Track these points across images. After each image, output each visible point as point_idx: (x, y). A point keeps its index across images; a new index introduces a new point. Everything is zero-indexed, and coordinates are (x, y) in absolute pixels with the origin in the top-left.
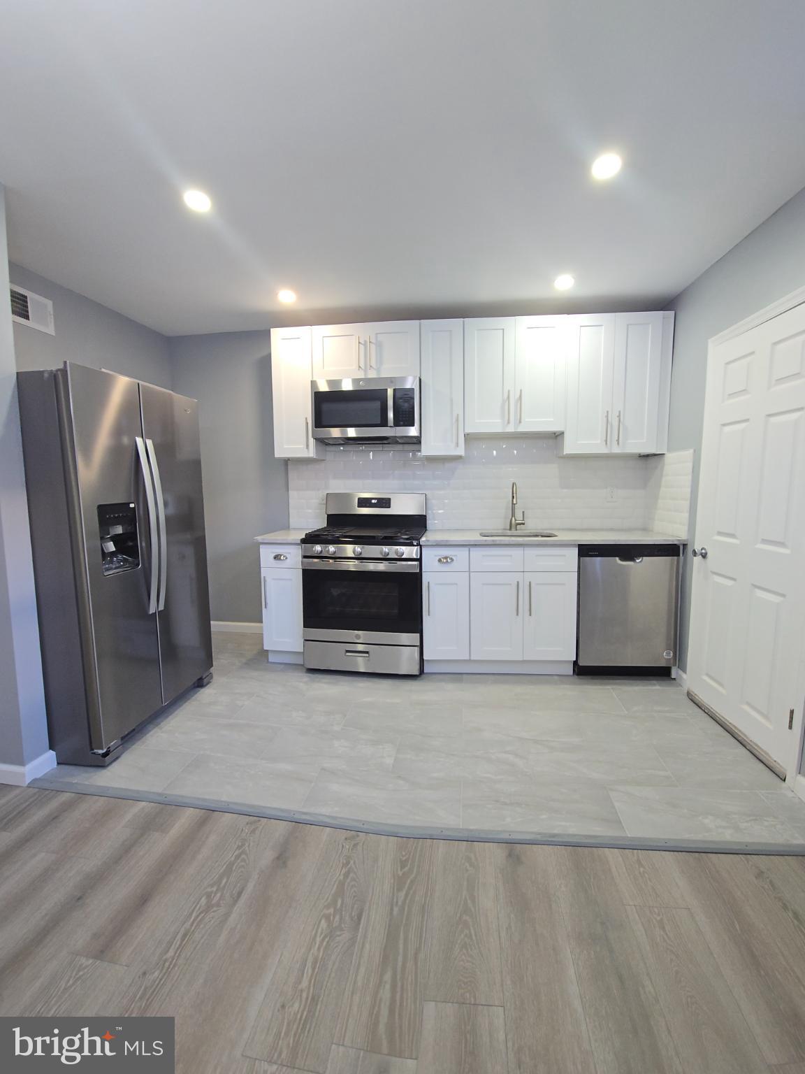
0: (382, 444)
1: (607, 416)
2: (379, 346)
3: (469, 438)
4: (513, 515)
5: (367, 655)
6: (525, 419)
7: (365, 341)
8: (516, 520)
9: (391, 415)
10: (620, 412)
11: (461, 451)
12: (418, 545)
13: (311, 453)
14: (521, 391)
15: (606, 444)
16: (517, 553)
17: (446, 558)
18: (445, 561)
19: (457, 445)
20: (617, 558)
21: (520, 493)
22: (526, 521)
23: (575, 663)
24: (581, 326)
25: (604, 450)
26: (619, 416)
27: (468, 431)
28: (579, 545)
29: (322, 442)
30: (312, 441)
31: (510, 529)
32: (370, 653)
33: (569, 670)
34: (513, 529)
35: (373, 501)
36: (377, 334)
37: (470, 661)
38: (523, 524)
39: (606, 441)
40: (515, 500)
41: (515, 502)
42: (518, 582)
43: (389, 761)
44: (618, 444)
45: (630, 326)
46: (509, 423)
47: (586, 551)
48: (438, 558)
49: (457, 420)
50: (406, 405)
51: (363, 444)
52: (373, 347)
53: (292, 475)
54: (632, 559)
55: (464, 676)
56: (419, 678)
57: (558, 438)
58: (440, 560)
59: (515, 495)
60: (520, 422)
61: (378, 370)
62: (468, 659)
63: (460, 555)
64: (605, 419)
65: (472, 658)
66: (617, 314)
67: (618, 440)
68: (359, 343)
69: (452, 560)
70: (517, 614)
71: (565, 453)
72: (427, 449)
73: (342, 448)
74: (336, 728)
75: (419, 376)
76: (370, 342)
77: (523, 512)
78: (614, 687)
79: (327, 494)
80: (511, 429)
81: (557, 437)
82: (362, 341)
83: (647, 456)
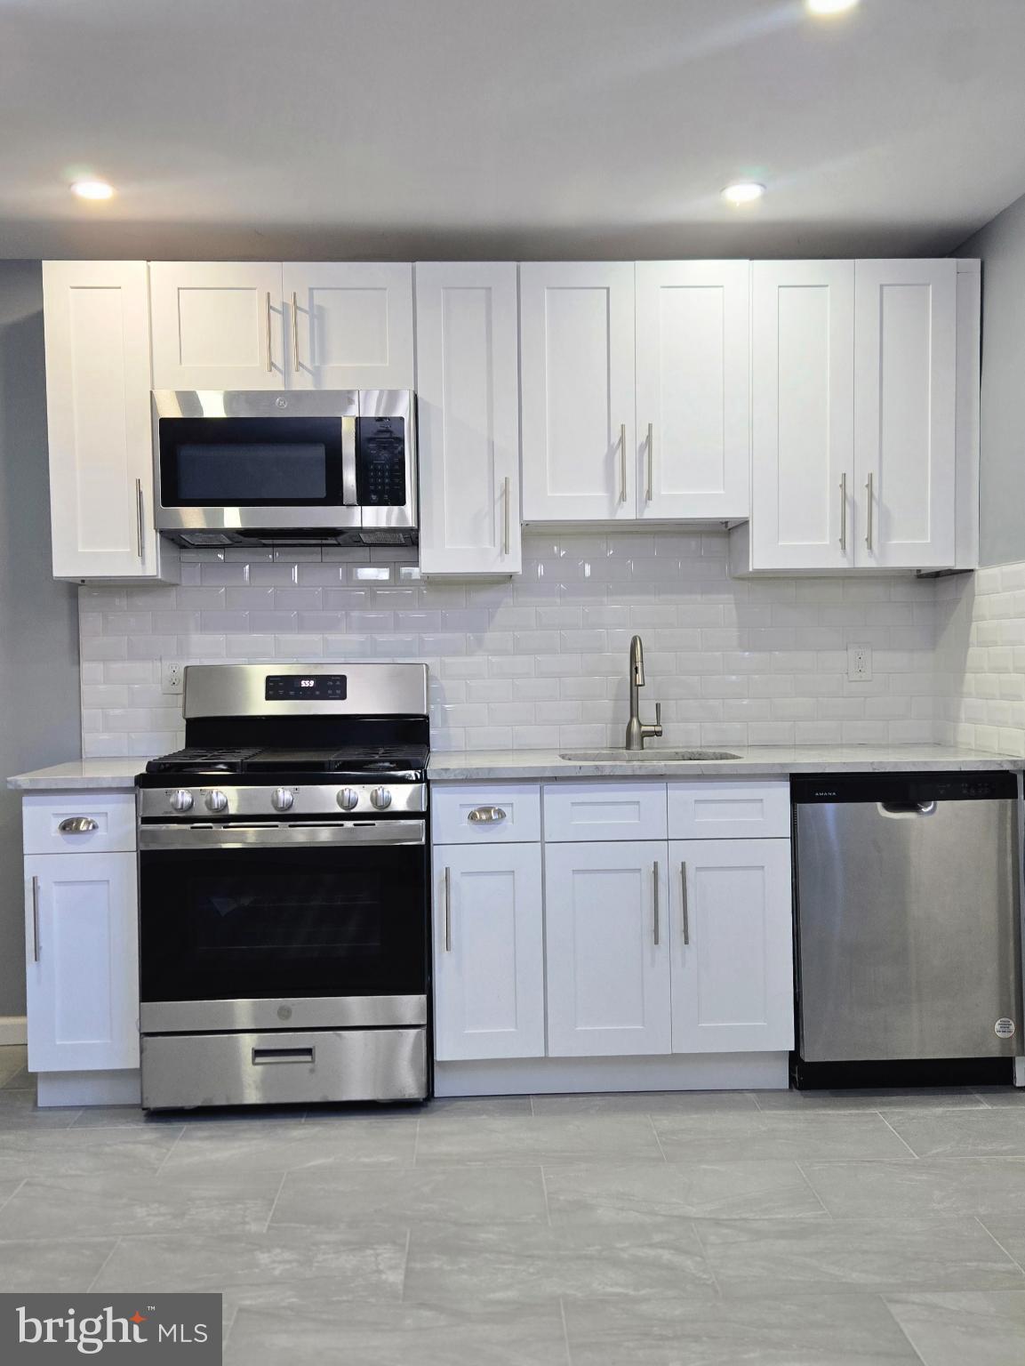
0: (321, 545)
1: (843, 486)
2: (318, 315)
3: (535, 534)
4: (634, 711)
5: (308, 1058)
6: (661, 489)
7: (284, 305)
8: (640, 725)
9: (350, 477)
10: (871, 476)
11: (512, 563)
12: (423, 780)
13: (151, 565)
14: (650, 426)
15: (844, 548)
16: (651, 795)
17: (487, 810)
18: (484, 817)
19: (506, 548)
20: (879, 805)
21: (652, 658)
22: (665, 727)
23: (794, 1057)
24: (780, 287)
25: (838, 562)
26: (870, 486)
27: (529, 516)
28: (792, 775)
29: (175, 540)
30: (152, 538)
31: (628, 746)
32: (317, 1053)
33: (779, 1075)
34: (635, 746)
35: (304, 684)
36: (311, 289)
37: (544, 1061)
38: (659, 734)
39: (843, 541)
40: (639, 676)
41: (639, 681)
42: (656, 864)
43: (395, 1278)
44: (870, 547)
45: (885, 289)
46: (623, 497)
47: (807, 788)
48: (468, 811)
49: (506, 492)
50: (385, 455)
51: (274, 546)
52: (304, 319)
53: (90, 621)
54: (912, 806)
55: (532, 1101)
56: (423, 1110)
57: (736, 536)
58: (472, 817)
59: (639, 665)
60: (649, 497)
61: (317, 374)
62: (543, 1055)
63: (520, 802)
64: (840, 491)
65: (552, 1054)
66: (858, 261)
67: (869, 540)
68: (270, 307)
69: (501, 814)
70: (656, 942)
71: (751, 570)
72: (434, 558)
73: (221, 556)
74: (253, 1228)
75: (413, 389)
76: (297, 308)
77: (658, 706)
78: (886, 1109)
79: (187, 668)
80: (627, 513)
81: (731, 531)
82: (276, 304)
83: (937, 575)
